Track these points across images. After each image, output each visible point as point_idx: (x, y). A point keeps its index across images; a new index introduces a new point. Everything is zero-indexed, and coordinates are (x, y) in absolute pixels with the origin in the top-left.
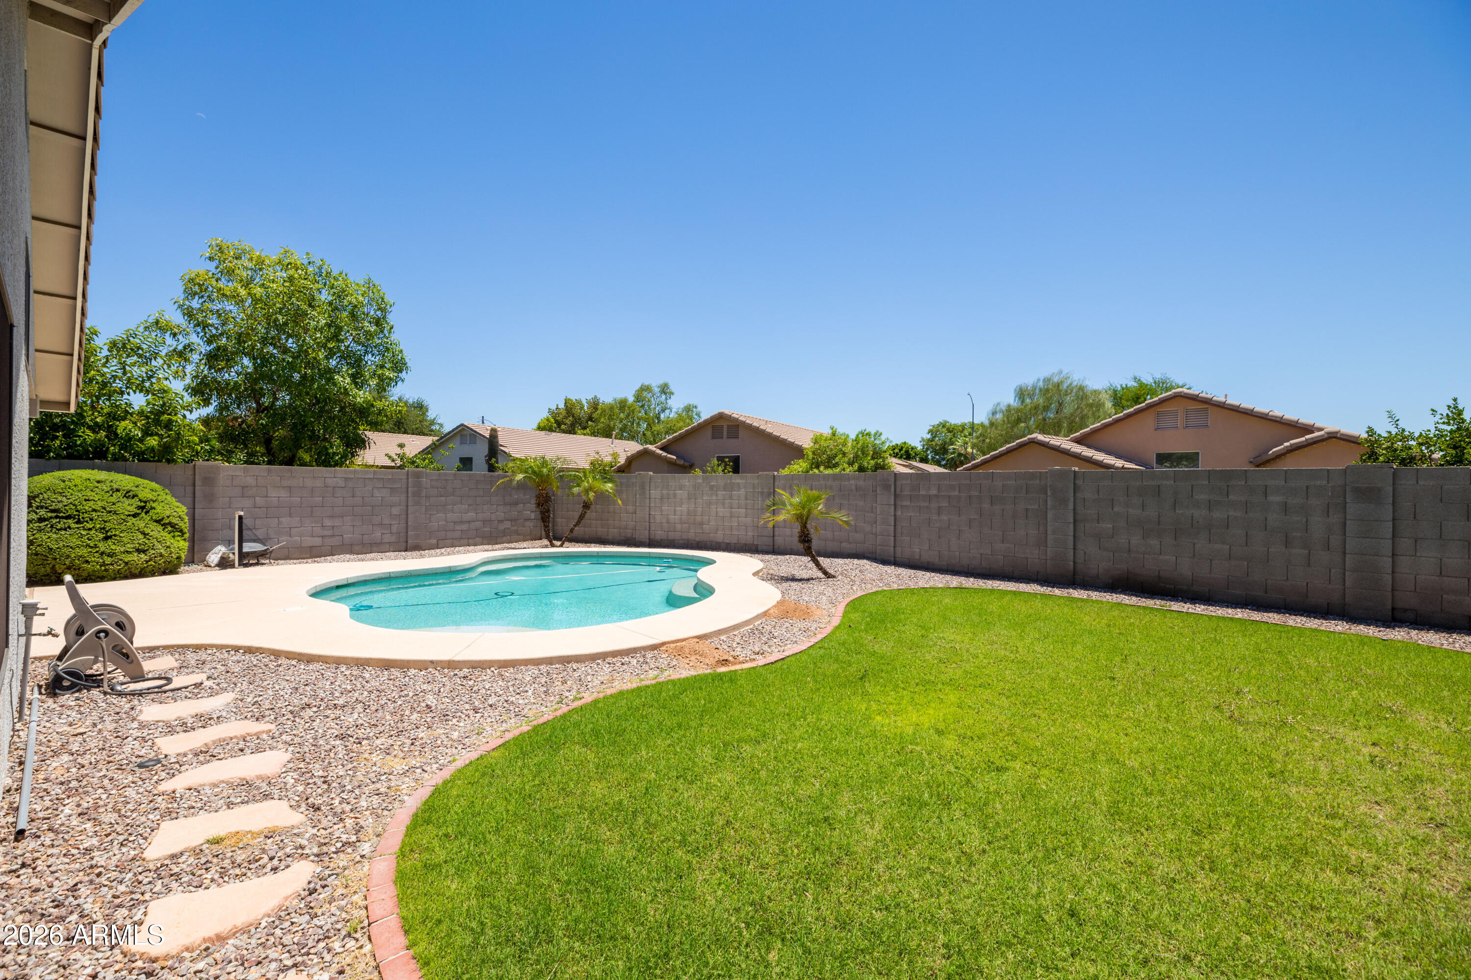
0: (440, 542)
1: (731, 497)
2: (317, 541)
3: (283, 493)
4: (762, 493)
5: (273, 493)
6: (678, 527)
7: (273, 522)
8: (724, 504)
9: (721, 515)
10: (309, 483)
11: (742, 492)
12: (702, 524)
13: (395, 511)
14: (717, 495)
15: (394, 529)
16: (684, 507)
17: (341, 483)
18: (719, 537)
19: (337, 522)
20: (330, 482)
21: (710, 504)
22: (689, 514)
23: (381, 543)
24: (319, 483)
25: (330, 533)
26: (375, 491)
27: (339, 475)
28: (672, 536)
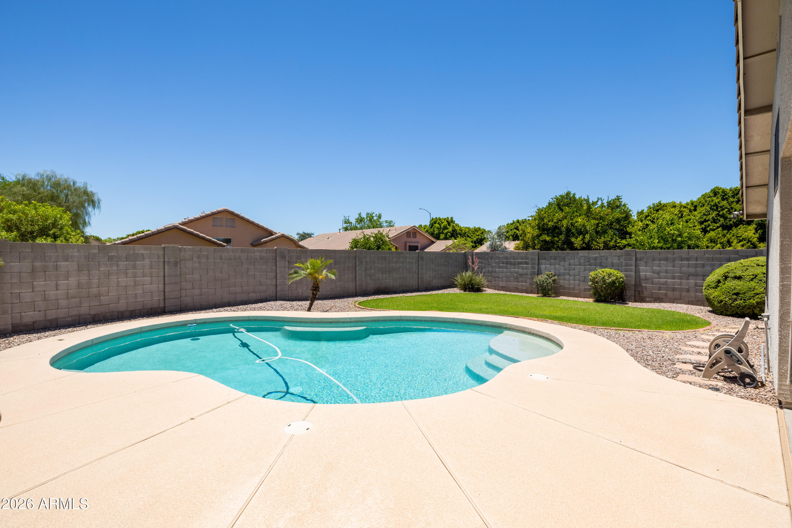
1: (134, 267)
4: (169, 262)
6: (63, 303)
8: (126, 274)
9: (124, 284)
11: (147, 262)
12: (99, 295)
14: (118, 265)
16: (73, 281)
18: (122, 306)
21: (109, 274)
22: (79, 286)
28: (52, 314)
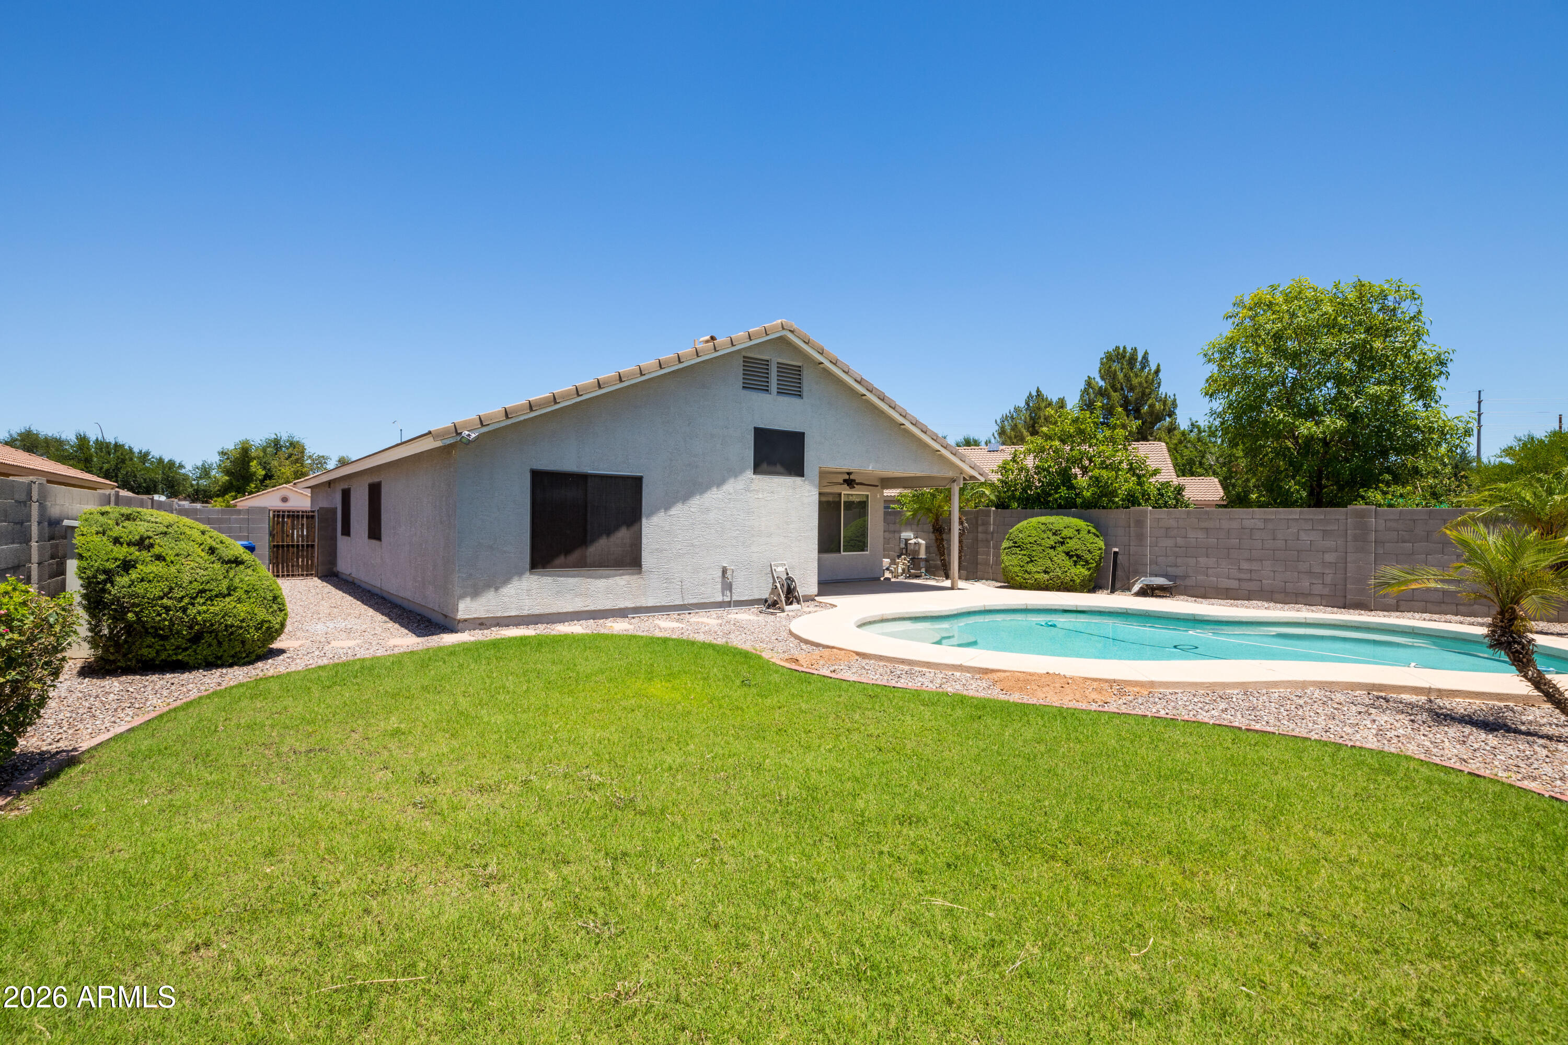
0: (1402, 603)
2: (1234, 584)
3: (1201, 535)
5: (1192, 534)
7: (1192, 561)
10: (1225, 524)
13: (1330, 557)
15: (1328, 579)
17: (1261, 525)
19: (1255, 566)
20: (1247, 523)
23: (1310, 594)
24: (1235, 525)
25: (1247, 576)
26: (1302, 533)
27: (1258, 517)
